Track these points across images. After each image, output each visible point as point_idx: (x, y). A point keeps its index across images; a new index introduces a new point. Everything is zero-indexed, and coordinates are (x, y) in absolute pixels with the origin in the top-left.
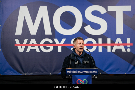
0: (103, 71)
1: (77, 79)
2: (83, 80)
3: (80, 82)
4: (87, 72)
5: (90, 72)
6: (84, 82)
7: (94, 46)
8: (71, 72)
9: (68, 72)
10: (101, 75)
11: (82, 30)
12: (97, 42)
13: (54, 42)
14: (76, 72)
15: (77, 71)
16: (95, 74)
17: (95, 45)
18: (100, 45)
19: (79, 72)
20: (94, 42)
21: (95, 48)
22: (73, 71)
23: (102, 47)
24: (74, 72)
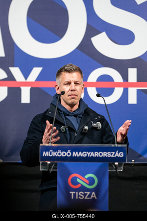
0: (140, 156)
1: (69, 174)
2: (87, 176)
3: (78, 180)
4: (97, 154)
5: (105, 154)
6: (88, 182)
7: (116, 89)
8: (54, 154)
9: (45, 154)
10: (135, 165)
11: (86, 46)
12: (125, 77)
13: (11, 77)
14: (66, 154)
15: (69, 151)
16: (117, 159)
17: (119, 85)
18: (133, 85)
19: (75, 154)
20: (117, 77)
21: (118, 93)
22: (59, 151)
23: (137, 90)
24: (63, 154)
